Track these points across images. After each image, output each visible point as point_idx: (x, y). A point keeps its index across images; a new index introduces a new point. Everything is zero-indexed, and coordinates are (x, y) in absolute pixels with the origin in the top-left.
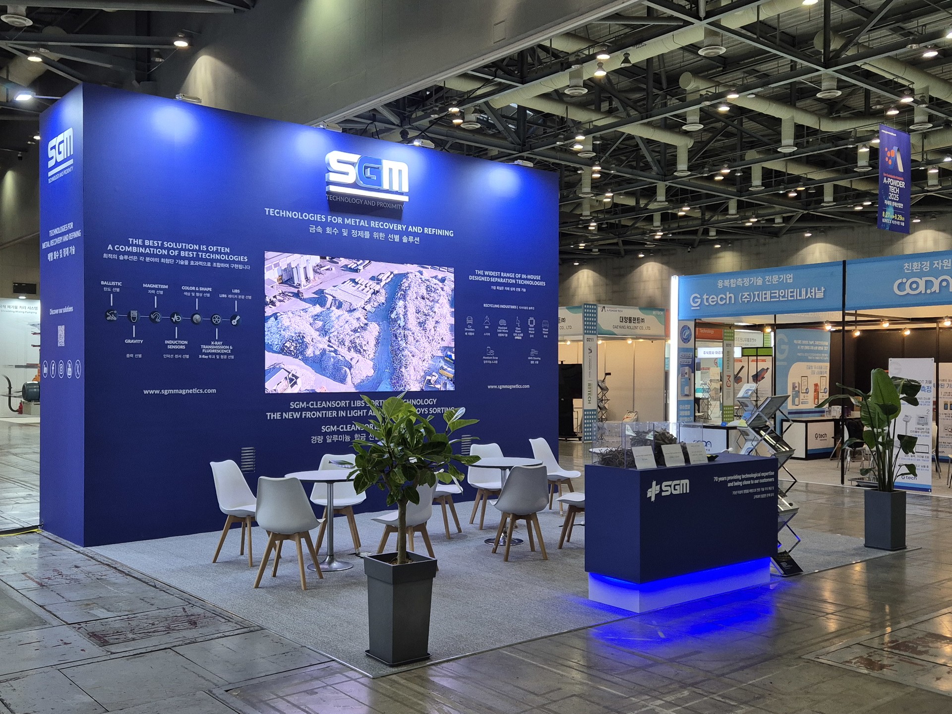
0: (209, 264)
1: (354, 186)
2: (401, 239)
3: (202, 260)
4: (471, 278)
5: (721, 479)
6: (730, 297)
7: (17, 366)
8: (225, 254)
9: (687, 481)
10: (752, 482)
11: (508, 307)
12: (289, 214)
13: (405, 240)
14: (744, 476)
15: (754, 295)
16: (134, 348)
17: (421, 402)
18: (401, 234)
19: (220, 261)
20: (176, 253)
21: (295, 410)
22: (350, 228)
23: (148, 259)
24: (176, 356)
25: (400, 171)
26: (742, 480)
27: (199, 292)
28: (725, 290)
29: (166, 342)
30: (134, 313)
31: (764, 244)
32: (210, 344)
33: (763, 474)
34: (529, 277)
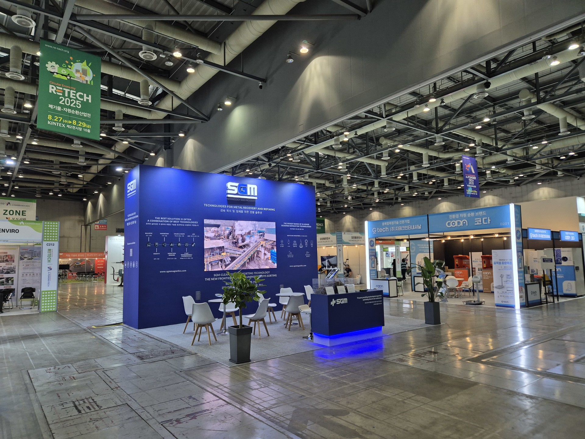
0: (184, 225)
1: (237, 194)
2: (255, 213)
3: (181, 223)
4: (282, 226)
5: (360, 298)
6: (387, 229)
7: (117, 263)
8: (189, 221)
9: (346, 299)
10: (373, 299)
11: (297, 236)
12: (213, 206)
13: (256, 213)
14: (369, 297)
15: (396, 228)
16: (157, 256)
17: (264, 273)
18: (255, 211)
19: (188, 224)
20: (172, 221)
21: (216, 277)
22: (235, 209)
23: (162, 224)
24: (172, 259)
25: (254, 188)
26: (369, 298)
27: (180, 235)
28: (385, 226)
29: (168, 254)
30: (157, 244)
31: (422, 203)
32: (184, 254)
33: (377, 296)
34: (305, 224)
